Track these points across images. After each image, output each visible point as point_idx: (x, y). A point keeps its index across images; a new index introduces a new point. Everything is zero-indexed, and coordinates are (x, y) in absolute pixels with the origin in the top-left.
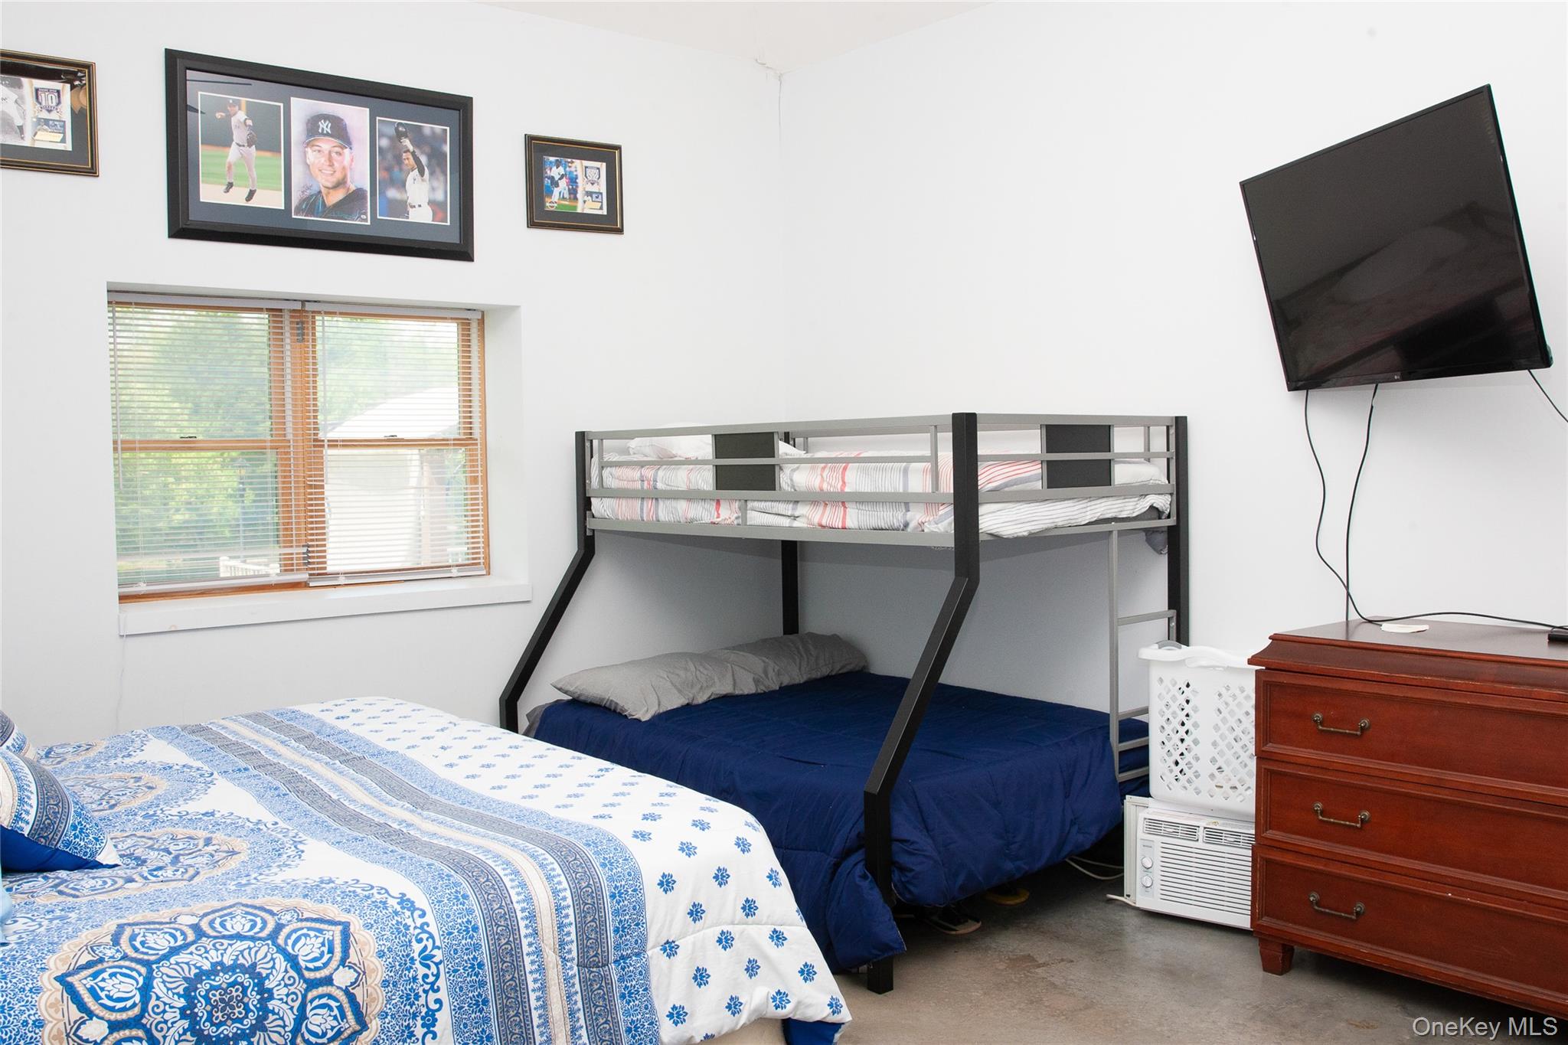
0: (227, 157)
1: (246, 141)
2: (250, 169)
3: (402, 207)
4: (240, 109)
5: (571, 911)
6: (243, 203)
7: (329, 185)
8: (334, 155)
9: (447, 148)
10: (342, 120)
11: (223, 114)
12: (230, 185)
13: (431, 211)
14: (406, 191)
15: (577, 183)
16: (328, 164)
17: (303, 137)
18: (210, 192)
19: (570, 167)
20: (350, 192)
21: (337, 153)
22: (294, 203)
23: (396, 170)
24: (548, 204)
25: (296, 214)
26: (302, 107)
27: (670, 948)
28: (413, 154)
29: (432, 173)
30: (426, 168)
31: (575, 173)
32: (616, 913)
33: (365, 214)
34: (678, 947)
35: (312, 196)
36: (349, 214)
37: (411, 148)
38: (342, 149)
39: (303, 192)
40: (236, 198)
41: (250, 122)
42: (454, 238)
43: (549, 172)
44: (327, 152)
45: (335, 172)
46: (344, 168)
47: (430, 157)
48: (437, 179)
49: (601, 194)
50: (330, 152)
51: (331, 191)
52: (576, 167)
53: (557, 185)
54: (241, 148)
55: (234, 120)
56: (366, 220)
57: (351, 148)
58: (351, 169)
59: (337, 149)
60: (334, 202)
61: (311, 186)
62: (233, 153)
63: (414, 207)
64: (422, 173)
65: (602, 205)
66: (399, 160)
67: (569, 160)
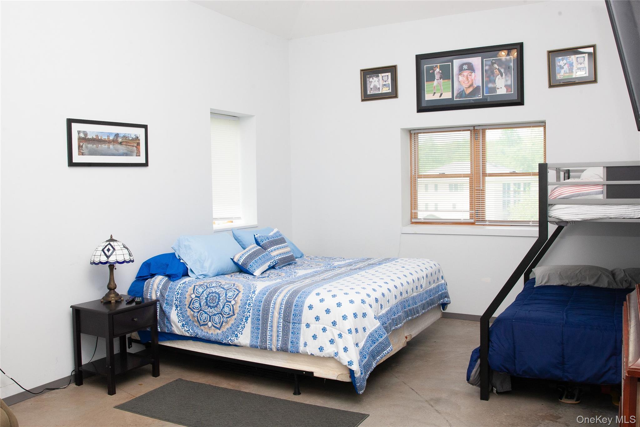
0: (434, 84)
1: (439, 78)
2: (441, 87)
3: (494, 89)
4: (437, 68)
5: (284, 306)
6: (439, 98)
7: (467, 87)
8: (468, 76)
9: (512, 64)
10: (471, 63)
11: (432, 71)
12: (435, 93)
13: (506, 89)
14: (496, 84)
15: (573, 65)
16: (466, 79)
17: (458, 73)
18: (428, 97)
19: (569, 59)
20: (475, 88)
21: (469, 75)
22: (455, 95)
23: (492, 76)
24: (558, 77)
25: (456, 99)
26: (457, 63)
27: (308, 326)
28: (498, 69)
29: (506, 75)
30: (503, 74)
31: (572, 61)
32: (295, 310)
33: (480, 94)
34: (310, 326)
35: (461, 92)
36: (474, 96)
37: (497, 67)
38: (472, 73)
39: (458, 91)
40: (437, 97)
41: (440, 72)
42: (515, 97)
43: (558, 64)
44: (466, 76)
45: (469, 82)
46: (472, 80)
47: (505, 69)
48: (508, 77)
49: (586, 67)
50: (467, 76)
51: (468, 89)
52: (572, 59)
53: (563, 68)
54: (438, 80)
55: (435, 72)
56: (480, 97)
57: (475, 72)
58: (474, 80)
59: (470, 74)
60: (469, 92)
61: (461, 88)
62: (435, 83)
63: (499, 88)
64: (502, 75)
65: (586, 72)
66: (493, 73)
67: (569, 56)
